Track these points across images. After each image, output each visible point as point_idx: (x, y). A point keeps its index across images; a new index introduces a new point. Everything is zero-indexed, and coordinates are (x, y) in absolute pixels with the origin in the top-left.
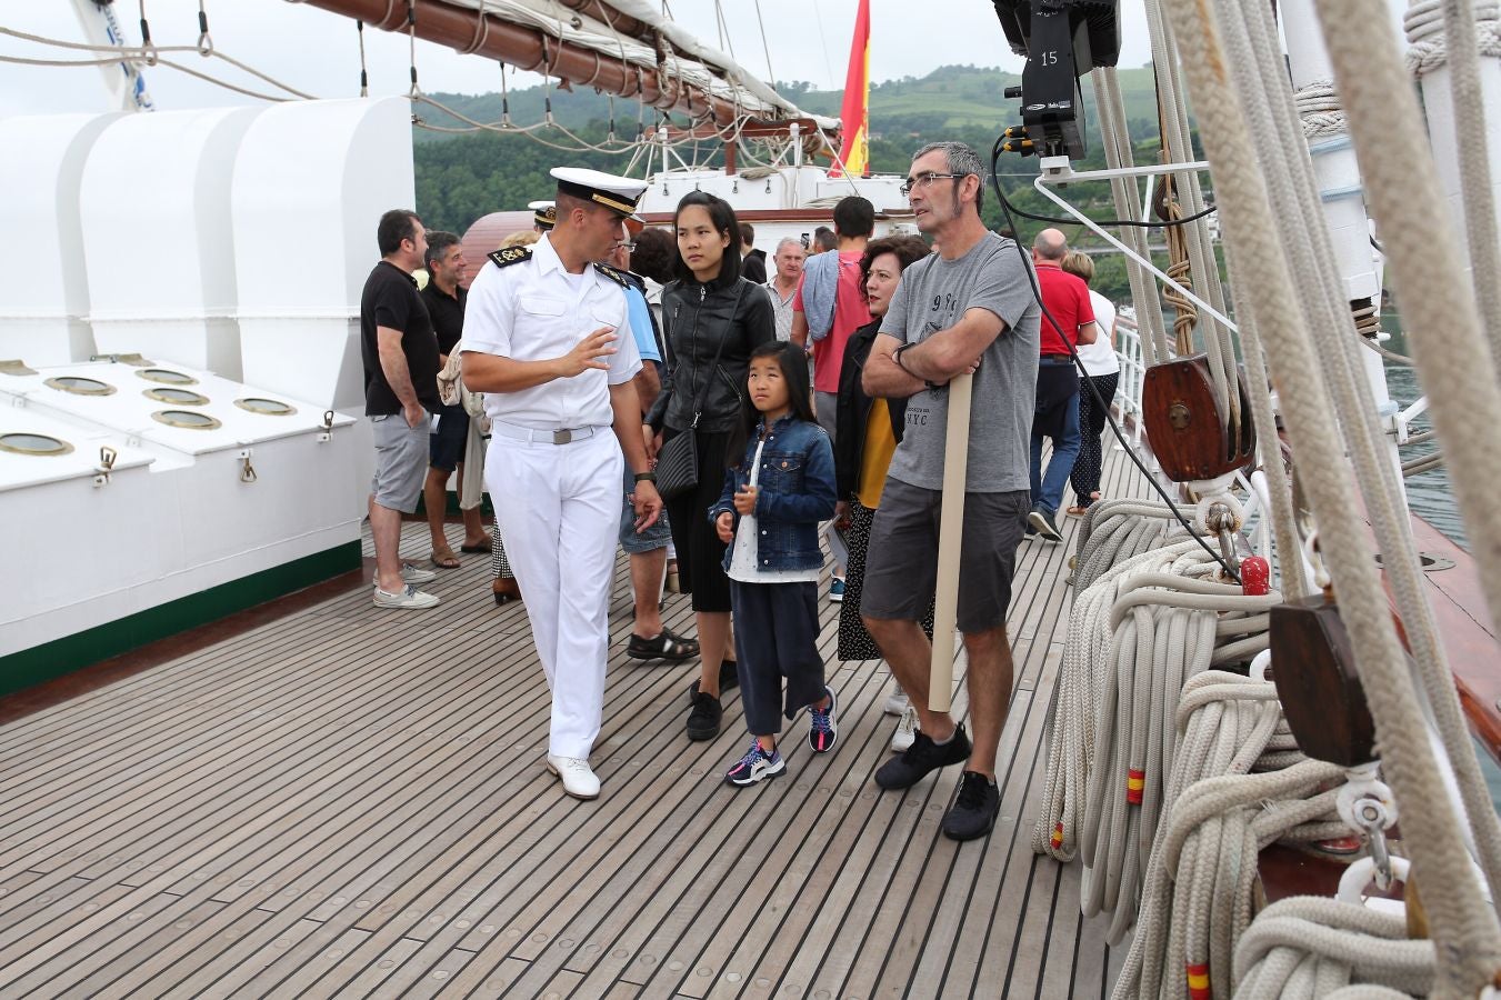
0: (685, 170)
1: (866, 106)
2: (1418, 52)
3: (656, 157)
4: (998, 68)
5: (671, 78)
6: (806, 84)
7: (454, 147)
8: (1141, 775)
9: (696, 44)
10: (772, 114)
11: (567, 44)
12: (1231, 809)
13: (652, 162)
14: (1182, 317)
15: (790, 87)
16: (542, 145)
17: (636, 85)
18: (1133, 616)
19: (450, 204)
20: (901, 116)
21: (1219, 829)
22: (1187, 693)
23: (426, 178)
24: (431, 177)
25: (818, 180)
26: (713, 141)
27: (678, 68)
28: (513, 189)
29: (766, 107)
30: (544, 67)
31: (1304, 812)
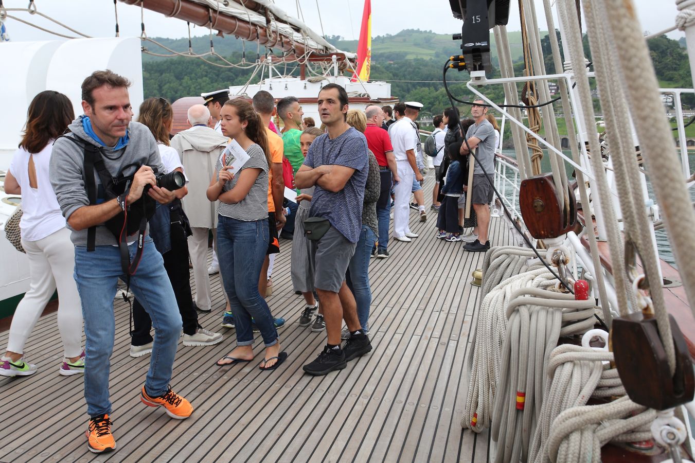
0: (280, 78)
1: (369, 47)
2: (684, 15)
3: (265, 71)
4: (431, 31)
5: (273, 32)
6: (338, 37)
7: (165, 65)
8: (523, 395)
9: (286, 15)
10: (323, 51)
11: (221, 13)
12: (586, 426)
13: (264, 73)
14: (535, 154)
15: (331, 38)
16: (209, 64)
17: (256, 35)
18: (518, 310)
19: (163, 92)
20: (384, 53)
21: (580, 437)
22: (554, 356)
23: (151, 79)
24: (153, 79)
25: (346, 83)
26: (293, 63)
27: (277, 27)
28: (195, 85)
29: (320, 47)
30: (209, 25)
31: (624, 427)
